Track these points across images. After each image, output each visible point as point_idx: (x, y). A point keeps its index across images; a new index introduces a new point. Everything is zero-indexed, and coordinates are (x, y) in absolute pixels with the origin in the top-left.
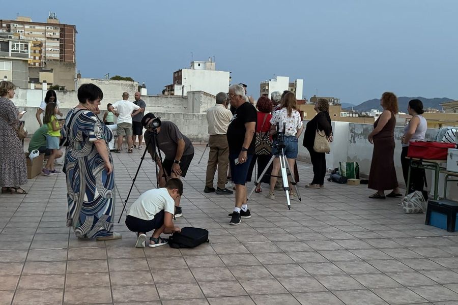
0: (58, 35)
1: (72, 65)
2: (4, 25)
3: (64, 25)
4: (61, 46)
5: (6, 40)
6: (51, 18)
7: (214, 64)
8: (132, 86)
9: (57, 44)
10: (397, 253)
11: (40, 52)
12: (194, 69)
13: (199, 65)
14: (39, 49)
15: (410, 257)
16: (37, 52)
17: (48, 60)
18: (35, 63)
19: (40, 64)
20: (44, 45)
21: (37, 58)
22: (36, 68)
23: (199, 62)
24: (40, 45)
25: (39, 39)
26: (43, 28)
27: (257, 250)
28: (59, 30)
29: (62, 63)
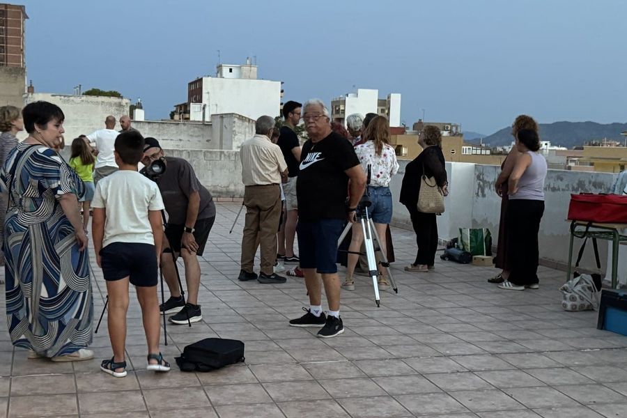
7: (256, 69)
8: (120, 105)
10: (553, 375)
12: (222, 77)
13: (231, 70)
15: (573, 383)
23: (231, 66)
27: (325, 373)
29: (3, 68)
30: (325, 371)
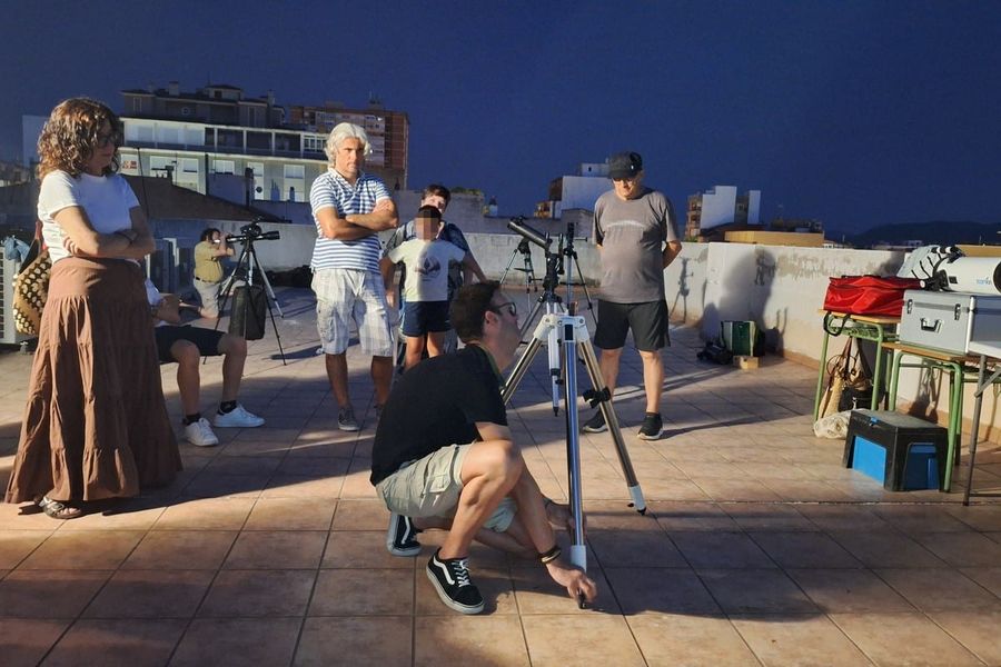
0: (382, 127)
1: (401, 173)
2: (306, 114)
3: (391, 113)
4: (387, 145)
5: (298, 133)
6: (372, 102)
9: (382, 142)
12: (581, 175)
13: (590, 169)
23: (591, 165)
26: (362, 117)
28: (384, 121)
29: (387, 170)
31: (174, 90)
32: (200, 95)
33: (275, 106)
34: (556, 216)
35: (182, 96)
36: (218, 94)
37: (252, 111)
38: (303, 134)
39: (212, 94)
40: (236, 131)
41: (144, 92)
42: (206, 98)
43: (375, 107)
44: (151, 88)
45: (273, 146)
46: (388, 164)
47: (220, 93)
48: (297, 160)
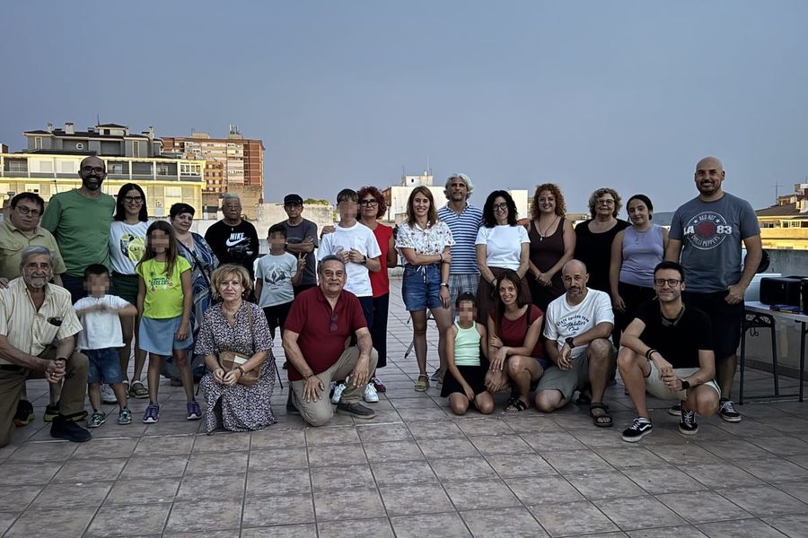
0: (241, 152)
1: (258, 188)
2: (177, 144)
3: (249, 141)
4: (245, 167)
5: (174, 161)
6: (232, 133)
7: (431, 178)
8: (326, 210)
9: (241, 164)
10: (598, 437)
11: (220, 175)
12: (406, 186)
13: (413, 181)
14: (219, 171)
15: (615, 446)
16: (217, 174)
17: (231, 184)
18: (214, 189)
19: (220, 190)
20: (225, 165)
21: (217, 182)
22: (215, 194)
23: (413, 177)
24: (220, 167)
25: (219, 159)
26: (224, 145)
28: (243, 148)
29: (246, 187)
30: (375, 434)
31: (69, 130)
32: (92, 134)
33: (154, 140)
34: (391, 219)
35: (77, 134)
36: (107, 132)
37: (136, 144)
38: (179, 161)
39: (102, 133)
40: (123, 162)
41: (46, 133)
42: (97, 135)
43: (235, 137)
44: (50, 130)
45: (155, 172)
46: (247, 182)
47: (109, 130)
48: (175, 182)
